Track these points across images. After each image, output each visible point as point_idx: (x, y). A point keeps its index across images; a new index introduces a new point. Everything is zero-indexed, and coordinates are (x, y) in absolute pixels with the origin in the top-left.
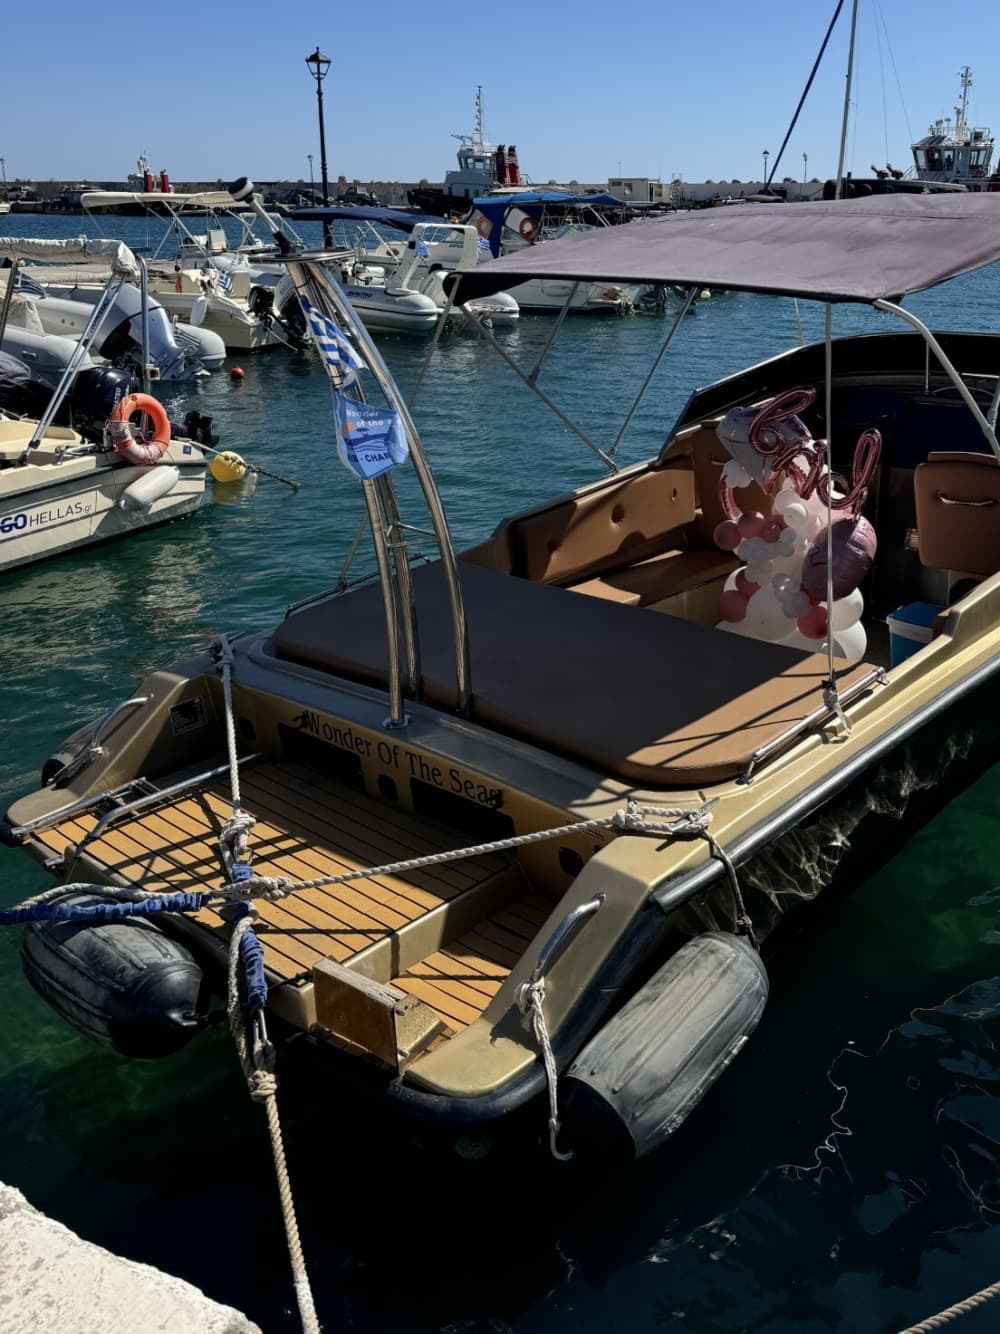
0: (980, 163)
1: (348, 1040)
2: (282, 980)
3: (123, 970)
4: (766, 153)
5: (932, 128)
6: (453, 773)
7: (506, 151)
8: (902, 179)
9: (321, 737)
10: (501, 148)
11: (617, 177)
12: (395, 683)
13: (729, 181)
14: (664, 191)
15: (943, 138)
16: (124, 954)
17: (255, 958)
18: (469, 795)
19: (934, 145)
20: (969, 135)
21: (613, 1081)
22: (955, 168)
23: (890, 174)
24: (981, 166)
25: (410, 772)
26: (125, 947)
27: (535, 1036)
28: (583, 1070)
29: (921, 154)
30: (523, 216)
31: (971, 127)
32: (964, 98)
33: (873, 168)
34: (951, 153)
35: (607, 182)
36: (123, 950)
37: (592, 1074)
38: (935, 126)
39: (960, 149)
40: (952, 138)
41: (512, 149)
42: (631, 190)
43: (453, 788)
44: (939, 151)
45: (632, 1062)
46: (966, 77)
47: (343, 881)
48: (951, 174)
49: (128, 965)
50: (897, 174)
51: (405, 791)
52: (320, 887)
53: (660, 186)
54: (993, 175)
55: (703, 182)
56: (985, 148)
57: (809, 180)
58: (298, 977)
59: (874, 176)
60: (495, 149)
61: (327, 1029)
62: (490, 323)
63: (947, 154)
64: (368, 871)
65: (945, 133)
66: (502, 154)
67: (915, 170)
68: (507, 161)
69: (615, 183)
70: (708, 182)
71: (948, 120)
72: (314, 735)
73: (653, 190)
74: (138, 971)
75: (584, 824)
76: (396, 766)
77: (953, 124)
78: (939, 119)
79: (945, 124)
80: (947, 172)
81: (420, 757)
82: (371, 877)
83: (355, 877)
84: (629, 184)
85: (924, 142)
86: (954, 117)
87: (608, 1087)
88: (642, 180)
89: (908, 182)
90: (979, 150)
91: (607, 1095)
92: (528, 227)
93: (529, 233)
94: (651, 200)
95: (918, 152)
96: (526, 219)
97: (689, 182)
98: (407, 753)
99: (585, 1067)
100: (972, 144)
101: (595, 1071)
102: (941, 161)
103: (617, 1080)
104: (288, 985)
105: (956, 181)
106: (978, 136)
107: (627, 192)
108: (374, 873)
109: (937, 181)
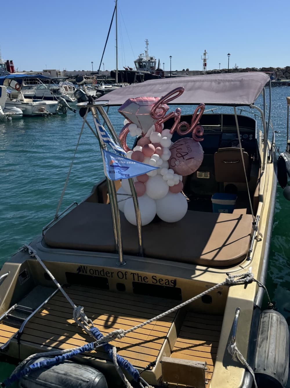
0: (153, 66)
1: (176, 384)
2: (143, 369)
3: (80, 384)
4: (92, 62)
5: (139, 56)
6: (154, 277)
7: (10, 62)
8: (132, 70)
9: (88, 273)
10: (8, 61)
11: (46, 69)
12: (121, 250)
13: (81, 71)
14: (61, 73)
15: (143, 59)
16: (77, 378)
17: (127, 363)
18: (160, 284)
19: (140, 61)
20: (149, 58)
21: (273, 370)
22: (146, 67)
23: (129, 69)
24: (153, 67)
25: (133, 279)
26: (75, 375)
27: (241, 362)
28: (260, 369)
29: (137, 64)
30: (16, 83)
31: (150, 56)
32: (147, 48)
33: (124, 68)
34: (145, 63)
35: (42, 71)
36: (76, 376)
37: (265, 370)
38: (140, 56)
39: (147, 62)
40: (145, 59)
41: (11, 61)
42: (51, 74)
43: (153, 282)
44: (142, 63)
45: (275, 361)
46: (147, 42)
47: (141, 327)
48: (146, 69)
49: (82, 382)
50: (131, 69)
51: (129, 287)
52: (133, 331)
53: (60, 72)
54: (157, 69)
55: (73, 71)
56: (154, 62)
57: (105, 70)
58: (149, 366)
59: (124, 70)
60: (6, 61)
61: (165, 382)
62: (11, 118)
63: (144, 63)
64: (148, 321)
65: (143, 58)
66: (9, 63)
67: (136, 68)
68: (10, 65)
69: (45, 71)
70: (75, 71)
71: (143, 54)
72: (85, 274)
73: (58, 73)
74: (86, 383)
75: (217, 286)
76: (126, 279)
77: (145, 55)
78: (141, 54)
79: (142, 55)
80: (144, 68)
81: (138, 274)
82: (150, 323)
83: (145, 324)
84: (50, 71)
85: (137, 60)
86: (145, 53)
87: (272, 373)
88: (54, 70)
89: (134, 71)
90: (153, 62)
91: (273, 376)
92: (18, 87)
93: (18, 88)
94: (57, 76)
95: (136, 63)
96: (17, 84)
97: (69, 71)
98: (131, 273)
99: (260, 368)
100: (151, 61)
101: (265, 369)
102: (143, 66)
103: (274, 369)
104: (147, 370)
105: (147, 71)
106: (152, 58)
107: (49, 74)
108: (151, 321)
109: (142, 70)
